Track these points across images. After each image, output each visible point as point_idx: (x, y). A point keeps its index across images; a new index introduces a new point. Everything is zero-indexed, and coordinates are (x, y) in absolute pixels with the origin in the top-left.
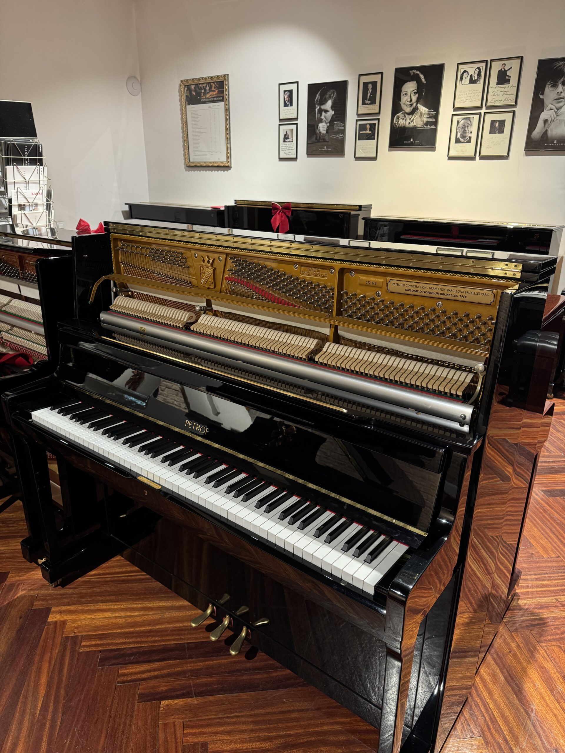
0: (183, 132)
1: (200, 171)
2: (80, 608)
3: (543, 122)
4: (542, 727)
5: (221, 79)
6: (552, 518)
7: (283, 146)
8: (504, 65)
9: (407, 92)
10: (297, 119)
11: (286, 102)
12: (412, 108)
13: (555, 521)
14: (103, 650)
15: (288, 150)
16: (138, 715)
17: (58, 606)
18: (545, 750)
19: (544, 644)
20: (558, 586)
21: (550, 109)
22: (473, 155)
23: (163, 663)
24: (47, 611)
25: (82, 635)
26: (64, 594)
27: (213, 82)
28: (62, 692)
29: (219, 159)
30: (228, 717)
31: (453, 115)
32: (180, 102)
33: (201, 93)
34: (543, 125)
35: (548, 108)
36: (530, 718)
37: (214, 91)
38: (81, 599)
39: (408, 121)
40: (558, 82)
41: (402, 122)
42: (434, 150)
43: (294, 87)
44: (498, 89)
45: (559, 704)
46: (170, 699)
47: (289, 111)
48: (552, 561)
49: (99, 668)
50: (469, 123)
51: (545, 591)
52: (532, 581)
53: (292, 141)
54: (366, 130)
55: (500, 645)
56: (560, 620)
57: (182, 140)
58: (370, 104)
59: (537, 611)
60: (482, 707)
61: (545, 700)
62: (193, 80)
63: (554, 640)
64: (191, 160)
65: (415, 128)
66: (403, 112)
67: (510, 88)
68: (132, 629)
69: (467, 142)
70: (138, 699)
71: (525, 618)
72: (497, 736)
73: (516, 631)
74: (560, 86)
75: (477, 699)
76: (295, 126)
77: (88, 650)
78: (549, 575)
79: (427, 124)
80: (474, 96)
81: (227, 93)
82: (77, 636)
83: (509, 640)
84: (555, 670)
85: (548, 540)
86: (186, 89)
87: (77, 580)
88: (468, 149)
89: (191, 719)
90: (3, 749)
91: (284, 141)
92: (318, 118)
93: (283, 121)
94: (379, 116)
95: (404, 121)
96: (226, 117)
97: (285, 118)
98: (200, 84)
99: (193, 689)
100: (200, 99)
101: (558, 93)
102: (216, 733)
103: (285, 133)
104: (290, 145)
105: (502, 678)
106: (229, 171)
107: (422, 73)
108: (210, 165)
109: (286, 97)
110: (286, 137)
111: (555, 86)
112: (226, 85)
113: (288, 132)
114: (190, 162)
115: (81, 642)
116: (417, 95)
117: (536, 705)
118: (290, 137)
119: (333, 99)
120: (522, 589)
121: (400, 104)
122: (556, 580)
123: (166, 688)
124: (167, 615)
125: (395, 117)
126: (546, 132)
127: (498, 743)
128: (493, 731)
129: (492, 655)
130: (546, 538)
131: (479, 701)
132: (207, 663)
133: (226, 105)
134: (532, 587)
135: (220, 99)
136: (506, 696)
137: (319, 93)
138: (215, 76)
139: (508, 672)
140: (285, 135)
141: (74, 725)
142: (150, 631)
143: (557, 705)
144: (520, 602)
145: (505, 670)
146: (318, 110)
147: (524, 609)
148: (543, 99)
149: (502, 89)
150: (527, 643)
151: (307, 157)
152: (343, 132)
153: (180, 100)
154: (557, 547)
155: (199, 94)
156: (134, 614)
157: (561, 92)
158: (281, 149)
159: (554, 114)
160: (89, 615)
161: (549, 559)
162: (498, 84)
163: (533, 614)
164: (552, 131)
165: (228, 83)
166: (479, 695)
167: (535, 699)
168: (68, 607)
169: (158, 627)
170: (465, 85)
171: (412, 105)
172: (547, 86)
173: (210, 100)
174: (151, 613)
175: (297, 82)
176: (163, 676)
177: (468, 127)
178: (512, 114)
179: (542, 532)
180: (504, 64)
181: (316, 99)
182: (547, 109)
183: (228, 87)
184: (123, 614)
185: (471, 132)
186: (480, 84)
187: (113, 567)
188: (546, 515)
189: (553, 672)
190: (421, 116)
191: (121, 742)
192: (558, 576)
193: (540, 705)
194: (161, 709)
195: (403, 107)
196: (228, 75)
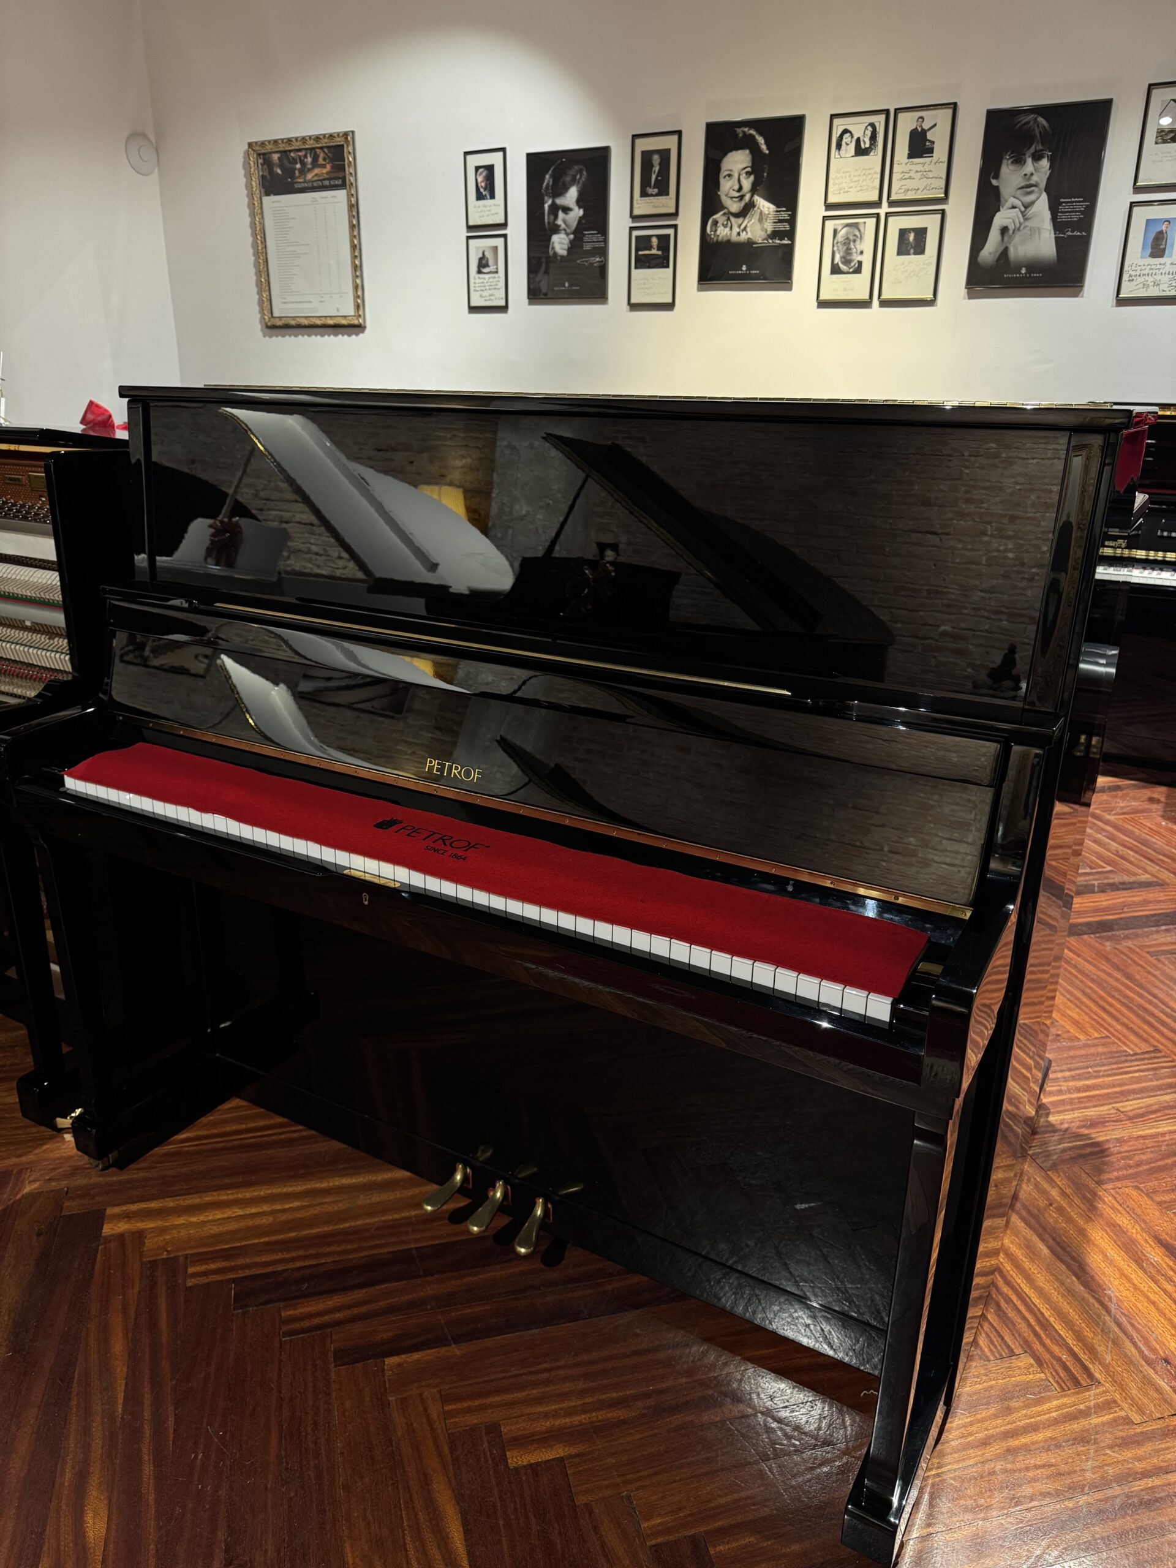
0: (257, 254)
1: (296, 336)
2: (170, 1203)
3: (999, 232)
4: (1133, 1325)
5: (339, 141)
6: (1081, 972)
7: (478, 281)
8: (920, 120)
9: (731, 170)
10: (504, 225)
11: (482, 190)
12: (742, 204)
13: (1087, 976)
14: (237, 1278)
15: (488, 291)
16: (340, 1389)
17: (118, 1205)
18: (1146, 1362)
19: (1109, 1186)
20: (1114, 1086)
21: (1010, 206)
22: (867, 297)
23: (372, 1289)
24: (98, 1218)
25: (187, 1255)
26: (128, 1182)
27: (322, 148)
28: (165, 1364)
29: (338, 310)
30: (531, 1373)
31: (825, 218)
32: (247, 188)
33: (295, 169)
34: (999, 238)
35: (1008, 205)
36: (1108, 1312)
37: (323, 166)
38: (167, 1187)
39: (736, 230)
40: (1024, 155)
41: (723, 232)
42: (790, 289)
43: (496, 159)
44: (912, 167)
45: (1156, 1283)
46: (404, 1354)
47: (488, 208)
48: (1095, 1045)
49: (235, 1312)
50: (857, 233)
51: (1093, 1096)
52: (1066, 1081)
53: (497, 272)
54: (650, 248)
55: (1030, 1194)
56: (1131, 1143)
57: (253, 270)
58: (657, 195)
59: (1085, 1131)
60: (1018, 1303)
61: (1129, 1280)
62: (276, 142)
63: (1126, 1177)
64: (276, 314)
65: (750, 243)
66: (726, 211)
67: (934, 165)
68: (292, 1234)
69: (855, 272)
70: (335, 1361)
71: (1066, 1145)
72: (1056, 1349)
73: (1054, 1167)
74: (1029, 161)
75: (1005, 1289)
76: (502, 240)
77: (204, 1280)
78: (1095, 1069)
79: (775, 234)
80: (865, 180)
81: (352, 171)
82: (176, 1258)
83: (1046, 1186)
84: (1137, 1226)
85: (1082, 1010)
86: (261, 161)
87: (151, 1153)
88: (856, 286)
89: (454, 1385)
90: (57, 1486)
91: (479, 272)
92: (549, 223)
93: (475, 230)
94: (676, 220)
95: (727, 230)
96: (350, 222)
97: (480, 223)
98: (290, 151)
99: (446, 1330)
100: (293, 183)
101: (1025, 175)
102: (512, 1404)
103: (481, 255)
104: (491, 280)
105: (1045, 1251)
106: (361, 335)
107: (761, 134)
108: (319, 322)
109: (480, 179)
110: (482, 264)
111: (1019, 161)
112: (349, 153)
113: (486, 253)
114: (273, 317)
115: (186, 1268)
116: (752, 178)
117: (1115, 1288)
118: (491, 262)
119: (580, 185)
120: (1050, 1096)
121: (719, 196)
122: (1109, 1075)
123: (390, 1334)
124: (363, 1200)
125: (710, 222)
126: (1005, 253)
127: (1059, 1360)
128: (1048, 1342)
129: (1018, 1213)
130: (1078, 1007)
131: (1010, 1293)
132: (465, 1280)
133: (350, 195)
134: (1069, 1091)
135: (337, 182)
136: (1057, 1279)
137: (550, 172)
138: (324, 136)
139: (1054, 1239)
140: (481, 260)
141: (204, 1425)
142: (333, 1234)
143: (1152, 1285)
144: (1051, 1119)
145: (1047, 1236)
146: (550, 207)
147: (1061, 1130)
148: (997, 187)
149: (919, 168)
150: (1079, 1187)
151: (530, 303)
152: (603, 252)
153: (248, 186)
154: (1100, 1020)
155: (289, 172)
156: (291, 1205)
157: (1032, 174)
158: (472, 289)
159: (1020, 215)
160: (193, 1215)
161: (1089, 1042)
162: (911, 156)
163: (1078, 1136)
164: (1016, 248)
165: (354, 149)
166: (1008, 1283)
167: (1112, 1279)
168: (143, 1205)
169: (347, 1225)
170: (845, 160)
171: (741, 197)
172: (1004, 162)
173: (315, 184)
174: (327, 1200)
175: (503, 150)
176: (378, 1314)
177: (854, 241)
178: (939, 216)
179: (1068, 996)
180: (922, 118)
181: (545, 184)
182: (1005, 207)
183: (355, 159)
184: (266, 1208)
185: (862, 253)
186: (875, 158)
187: (225, 1122)
188: (1070, 969)
189: (1134, 1231)
190: (760, 220)
191: (316, 1444)
192: (1113, 1069)
193: (1122, 1288)
194: (388, 1373)
195: (725, 200)
196: (353, 132)
